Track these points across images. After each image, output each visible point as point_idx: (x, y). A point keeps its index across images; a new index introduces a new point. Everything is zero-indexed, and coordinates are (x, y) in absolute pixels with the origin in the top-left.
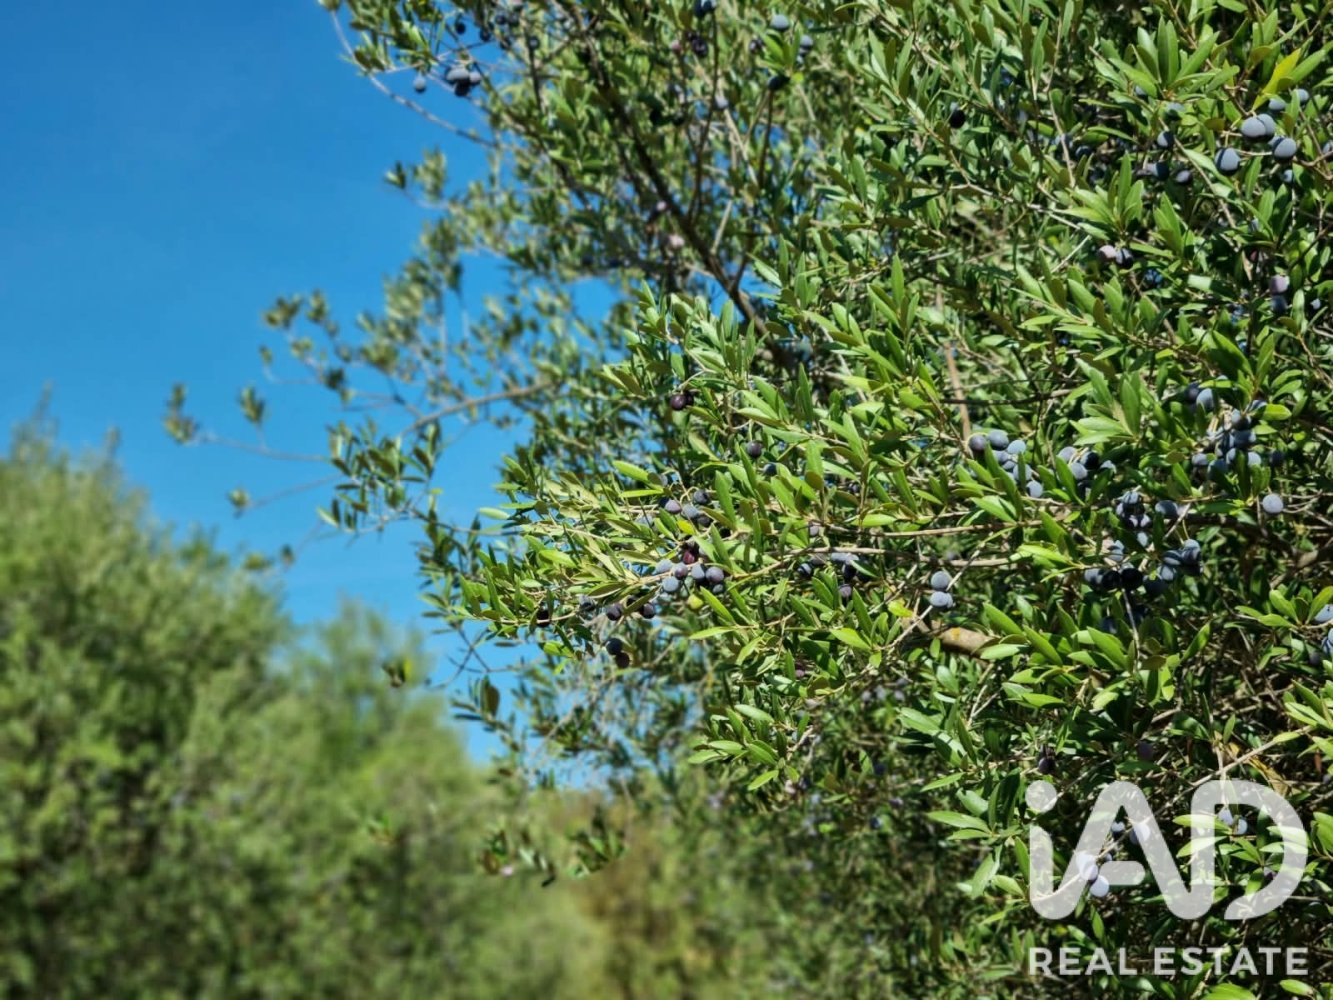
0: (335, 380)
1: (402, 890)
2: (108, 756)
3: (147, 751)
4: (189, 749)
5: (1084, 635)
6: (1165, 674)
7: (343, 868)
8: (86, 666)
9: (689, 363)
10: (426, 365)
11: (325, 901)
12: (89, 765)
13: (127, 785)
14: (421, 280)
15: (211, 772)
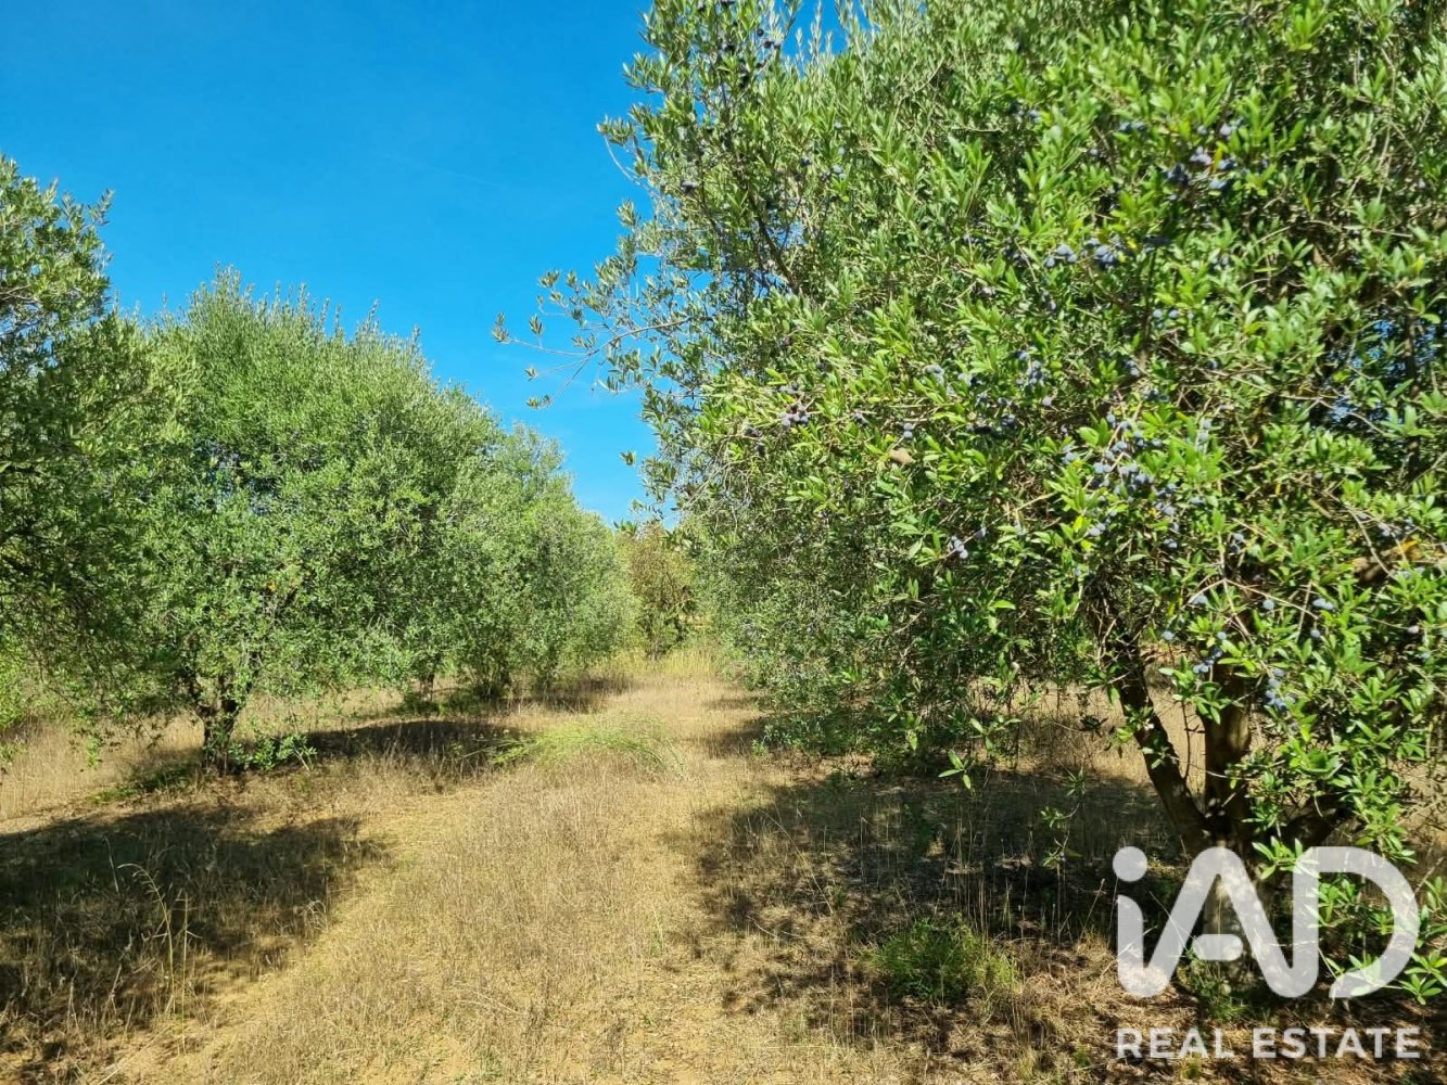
0: (577, 315)
1: (545, 574)
2: (417, 497)
3: (435, 495)
4: (456, 494)
5: (970, 452)
6: (999, 470)
7: (515, 562)
8: (405, 451)
9: (792, 326)
10: (618, 309)
11: (505, 577)
12: (407, 501)
13: (426, 512)
14: (619, 267)
15: (467, 506)
